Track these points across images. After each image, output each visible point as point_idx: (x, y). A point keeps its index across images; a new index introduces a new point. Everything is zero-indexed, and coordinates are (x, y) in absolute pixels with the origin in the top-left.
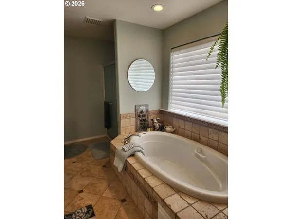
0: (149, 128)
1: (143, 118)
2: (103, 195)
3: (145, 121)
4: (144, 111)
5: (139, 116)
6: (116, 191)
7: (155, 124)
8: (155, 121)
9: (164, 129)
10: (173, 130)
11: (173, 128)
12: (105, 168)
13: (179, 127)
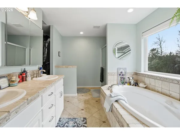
0: (126, 83)
1: (123, 76)
2: (93, 115)
3: (124, 78)
4: (123, 72)
5: (120, 75)
6: (100, 116)
7: (131, 81)
8: (131, 78)
9: (138, 85)
10: (145, 86)
11: (145, 85)
12: (97, 102)
13: (150, 84)
